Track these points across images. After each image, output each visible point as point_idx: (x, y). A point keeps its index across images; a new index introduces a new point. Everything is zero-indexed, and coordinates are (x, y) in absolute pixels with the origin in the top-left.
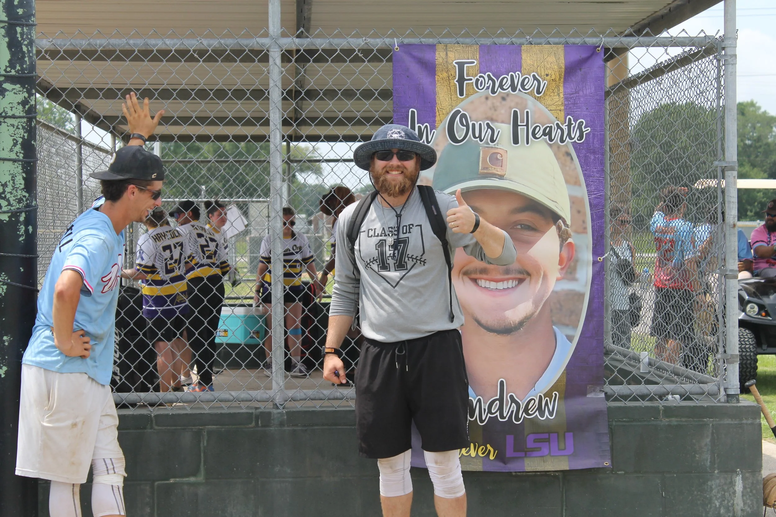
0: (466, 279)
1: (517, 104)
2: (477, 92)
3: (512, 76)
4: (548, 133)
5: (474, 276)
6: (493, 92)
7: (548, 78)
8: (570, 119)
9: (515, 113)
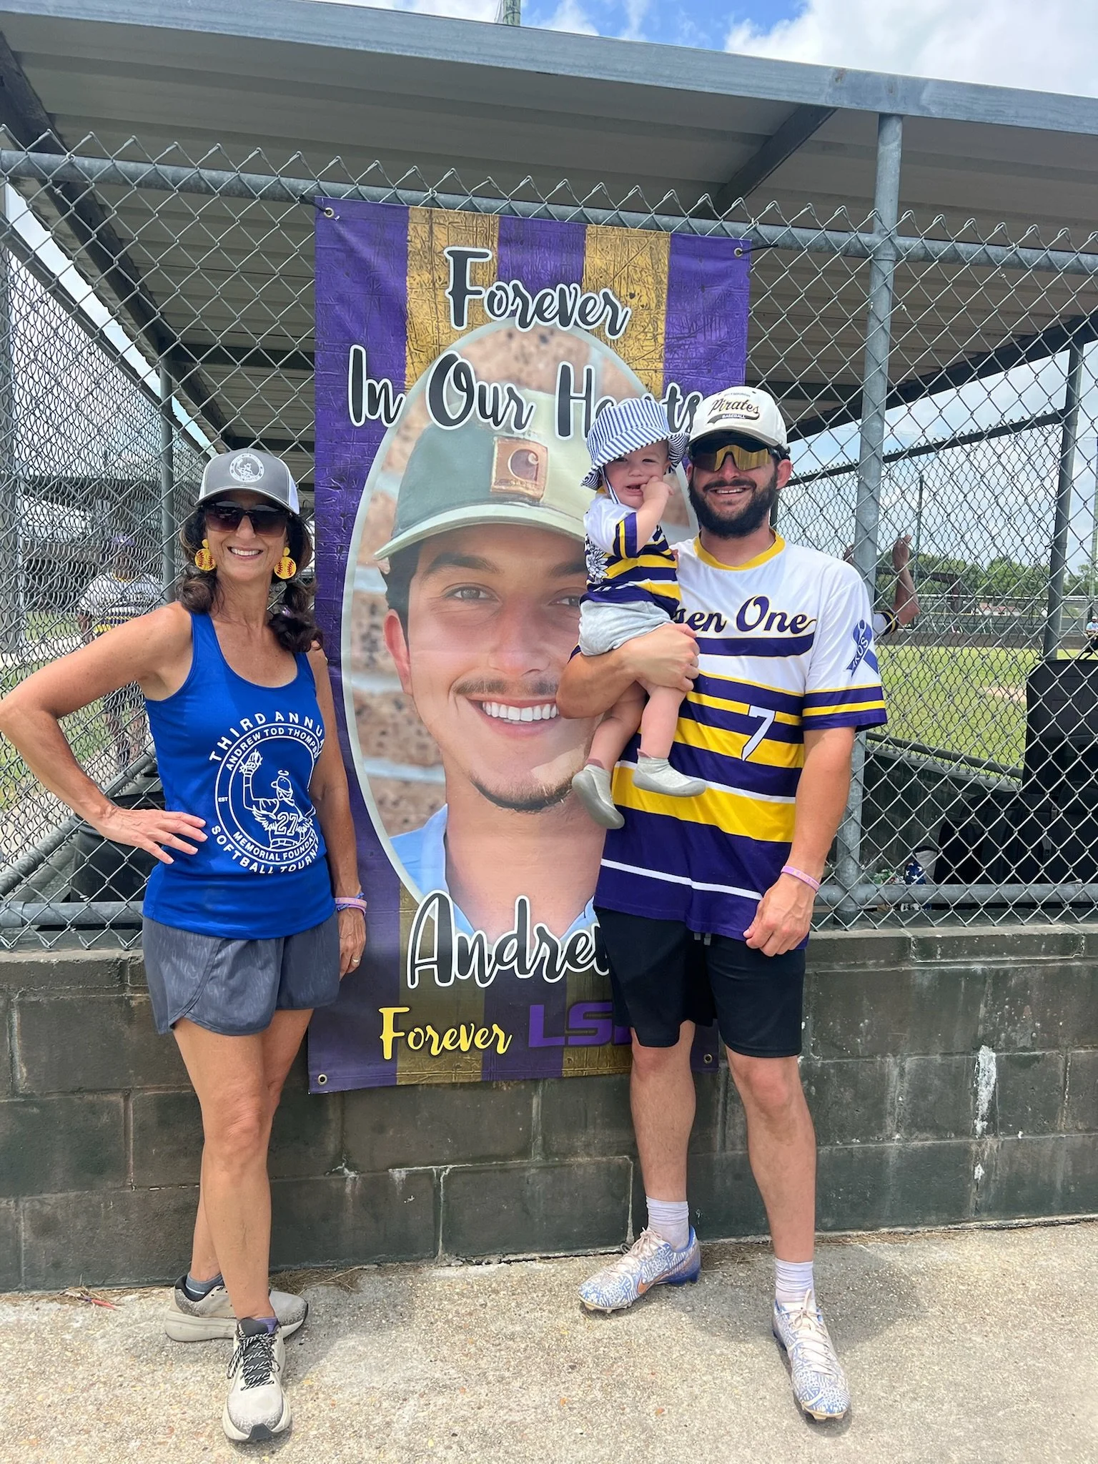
0: (462, 701)
1: (570, 351)
2: (491, 320)
3: (562, 291)
5: (477, 696)
6: (524, 323)
7: (635, 301)
8: (673, 388)
9: (566, 369)
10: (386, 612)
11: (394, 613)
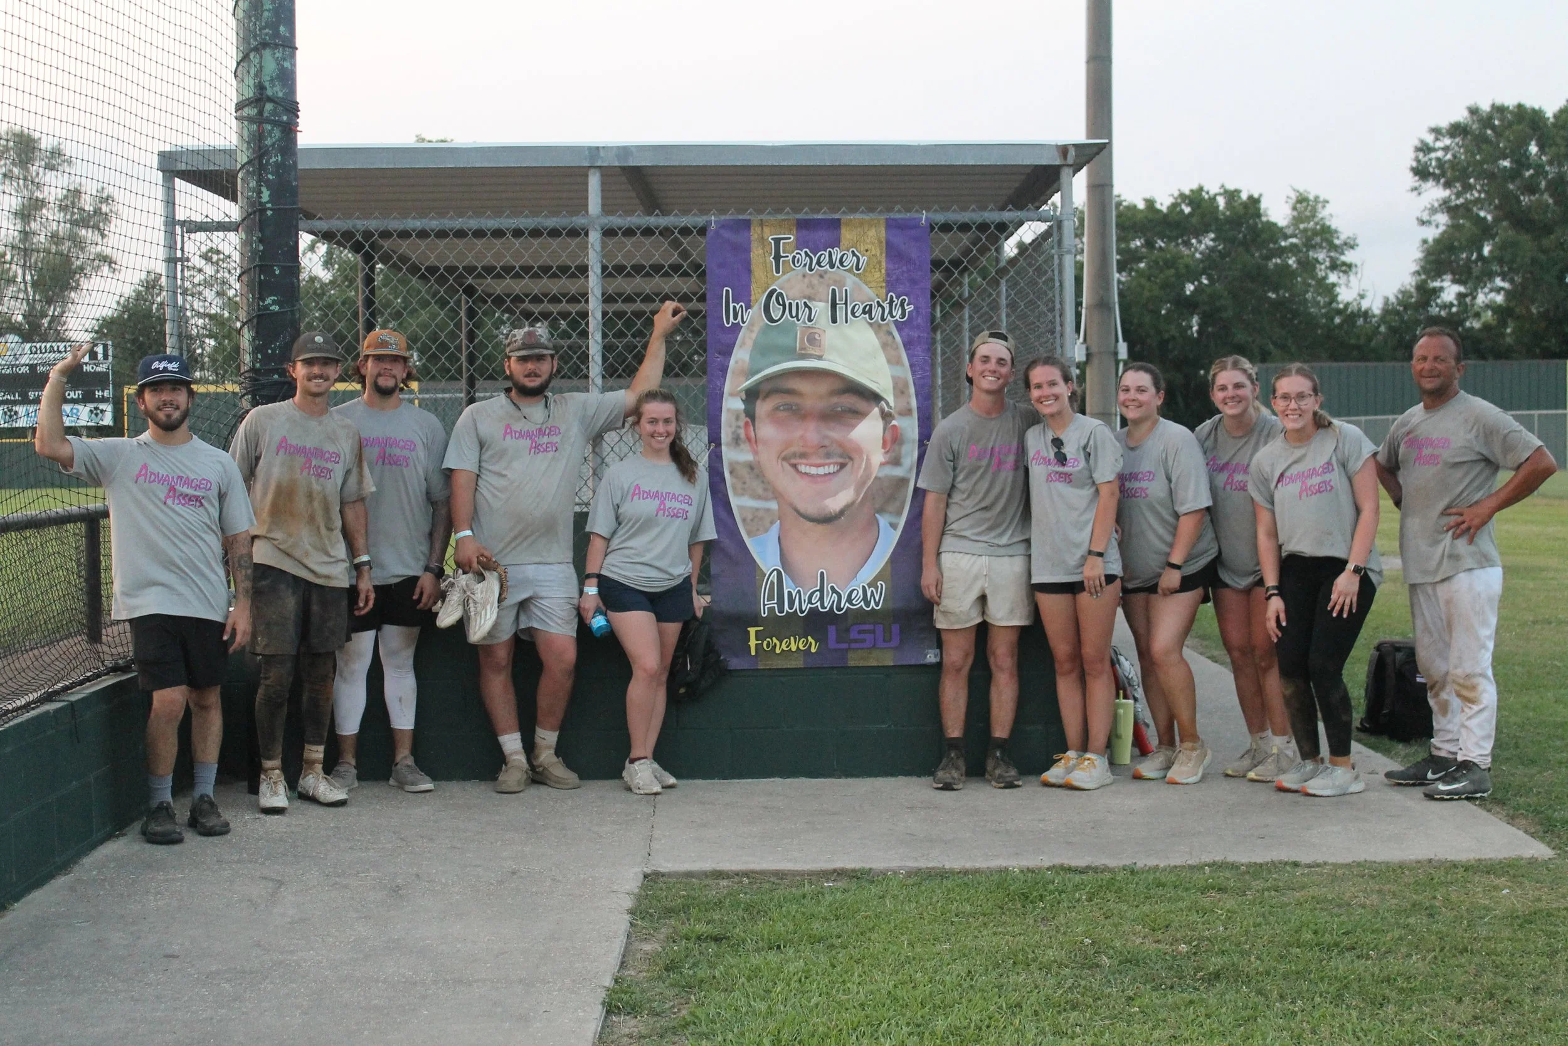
0: (785, 464)
1: (835, 281)
2: (794, 269)
3: (830, 253)
4: (868, 311)
5: (793, 461)
6: (811, 269)
7: (868, 253)
8: (891, 296)
9: (834, 290)
10: (744, 419)
11: (748, 419)
